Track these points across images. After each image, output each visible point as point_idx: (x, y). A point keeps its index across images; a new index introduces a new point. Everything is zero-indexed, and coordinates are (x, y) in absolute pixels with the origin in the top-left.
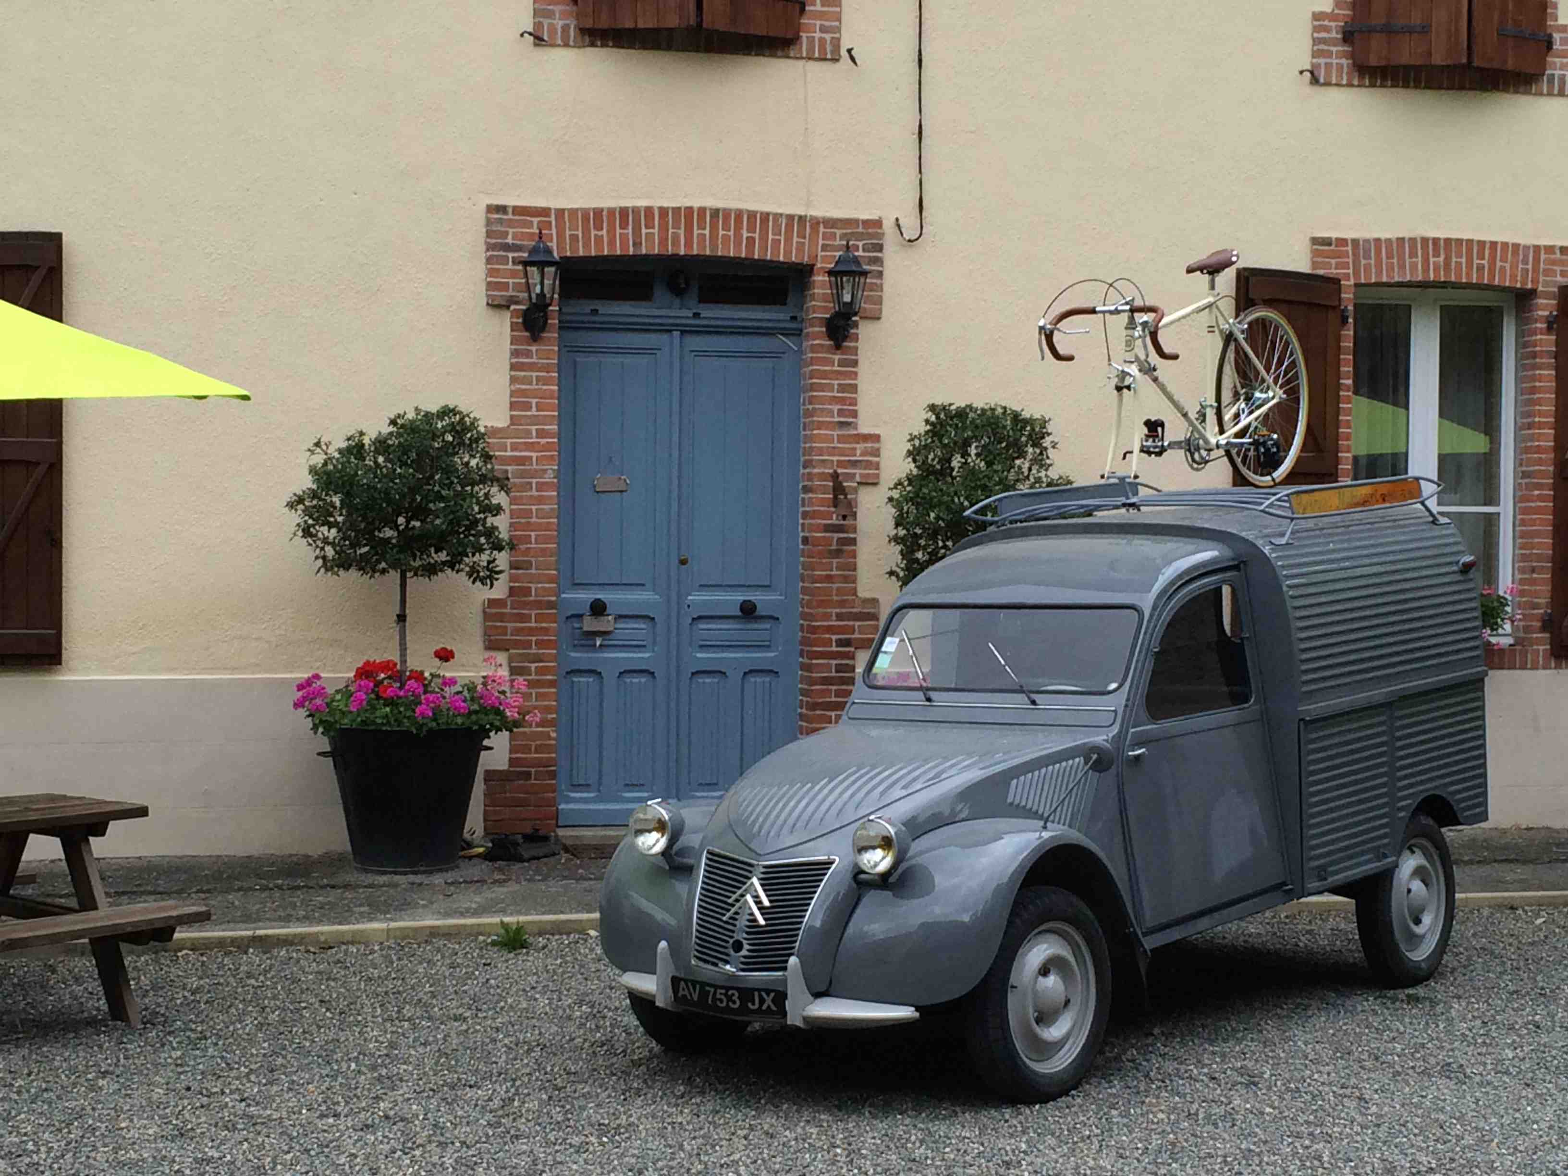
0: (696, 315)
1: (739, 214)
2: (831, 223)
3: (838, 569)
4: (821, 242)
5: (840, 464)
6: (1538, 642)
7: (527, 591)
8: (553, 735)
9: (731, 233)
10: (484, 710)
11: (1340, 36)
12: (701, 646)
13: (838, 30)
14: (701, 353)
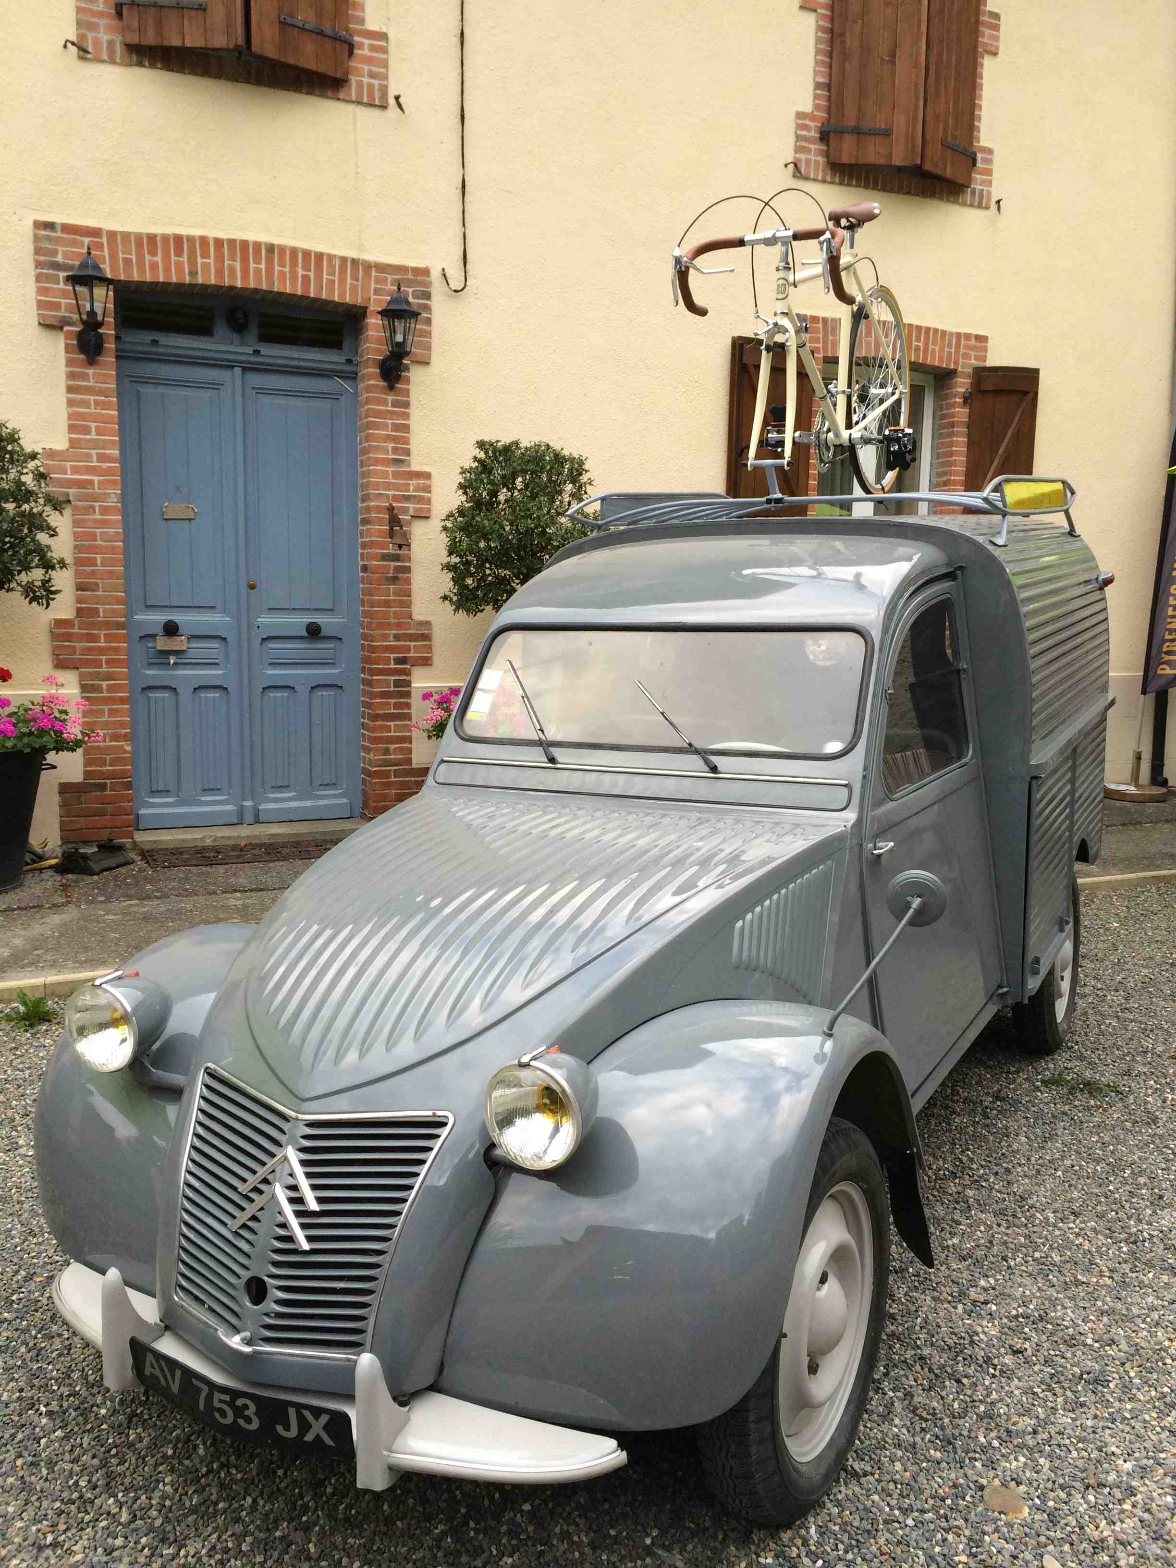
0: (257, 352)
1: (294, 251)
2: (382, 268)
3: (395, 594)
4: (373, 286)
5: (395, 498)
7: (95, 612)
8: (128, 748)
9: (287, 270)
11: (817, 135)
12: (271, 664)
13: (386, 78)
14: (261, 391)
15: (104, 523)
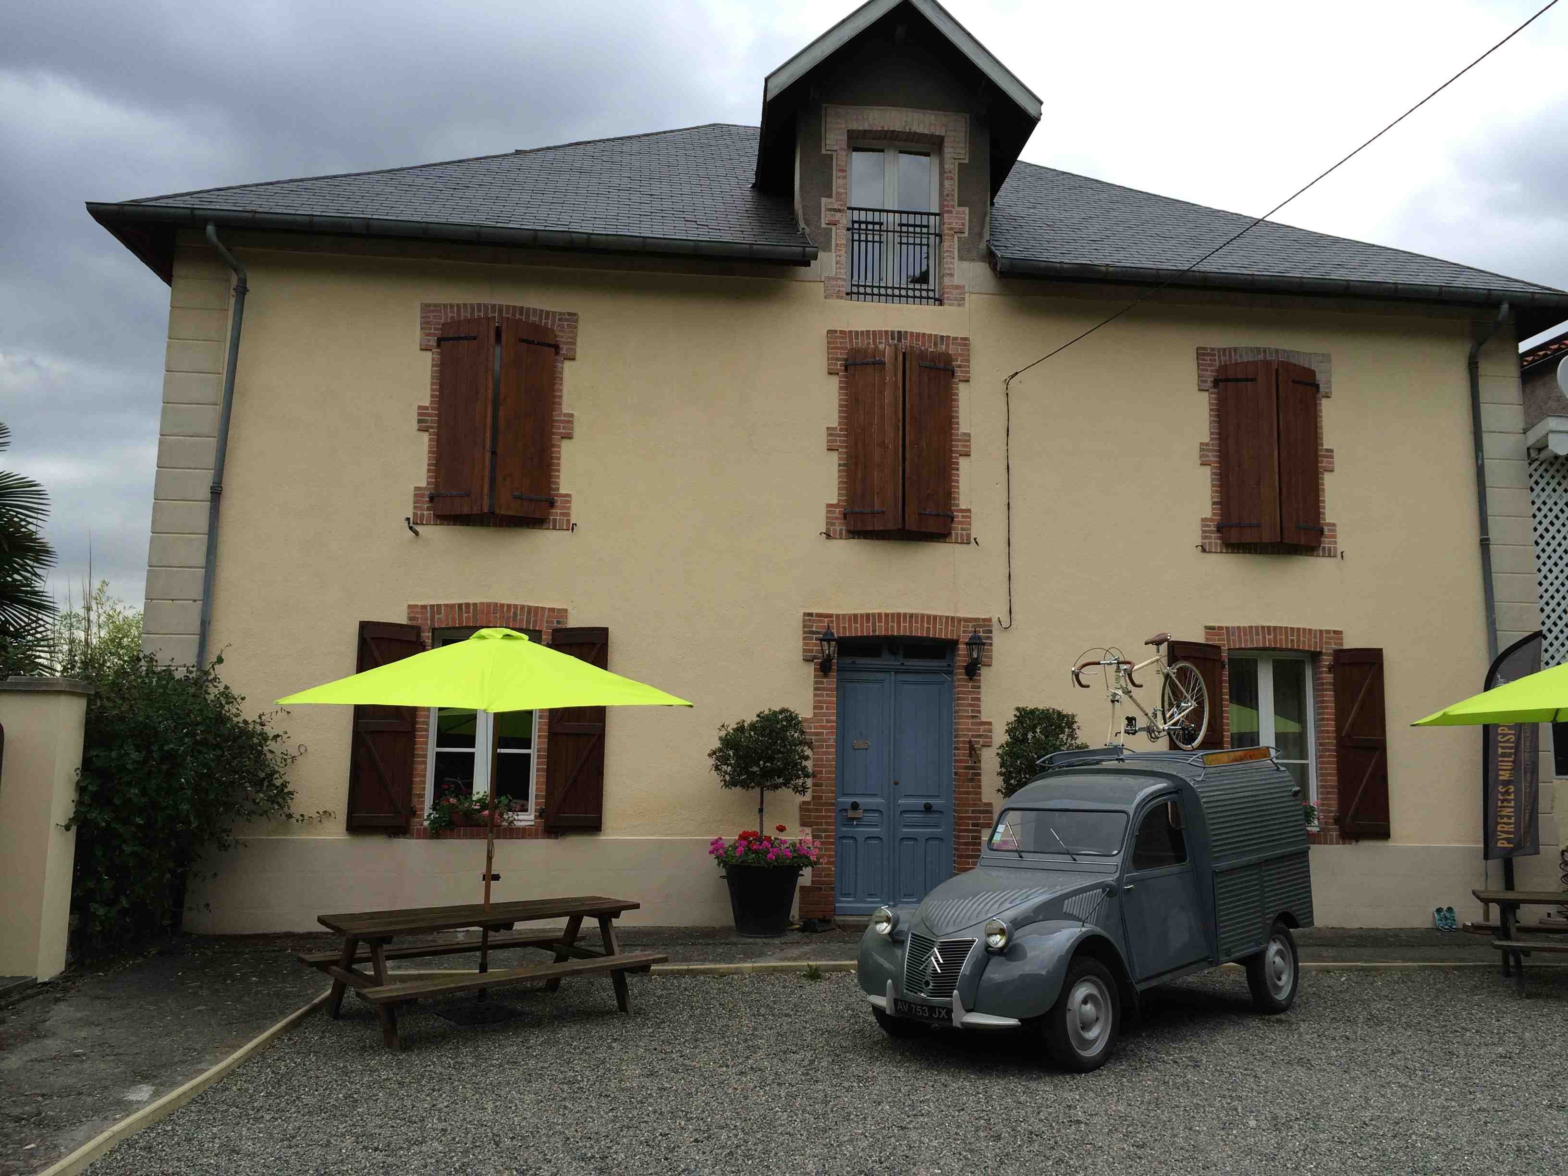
0: (902, 664)
1: (923, 616)
2: (967, 620)
3: (972, 788)
4: (962, 629)
5: (973, 736)
6: (1332, 830)
7: (821, 798)
8: (833, 869)
9: (919, 625)
10: (800, 857)
11: (1215, 529)
12: (905, 825)
13: (970, 529)
14: (905, 682)
15: (827, 753)
